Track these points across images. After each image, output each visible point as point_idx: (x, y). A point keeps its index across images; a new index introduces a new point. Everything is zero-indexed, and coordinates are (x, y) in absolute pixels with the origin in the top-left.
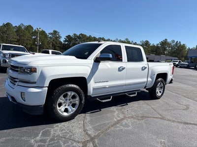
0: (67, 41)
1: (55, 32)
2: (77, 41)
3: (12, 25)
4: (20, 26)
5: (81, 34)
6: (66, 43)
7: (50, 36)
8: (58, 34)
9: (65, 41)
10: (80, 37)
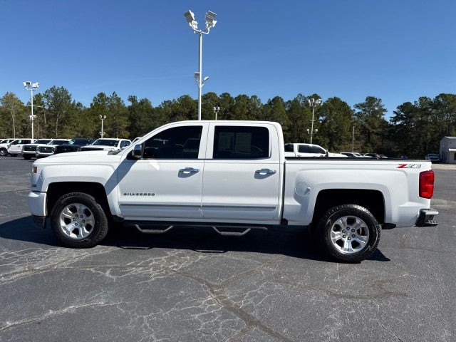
0: (402, 118)
1: (371, 100)
2: (430, 113)
3: (282, 100)
4: (295, 100)
5: (442, 95)
6: (398, 123)
7: (357, 111)
8: (377, 105)
9: (395, 119)
10: (439, 103)
